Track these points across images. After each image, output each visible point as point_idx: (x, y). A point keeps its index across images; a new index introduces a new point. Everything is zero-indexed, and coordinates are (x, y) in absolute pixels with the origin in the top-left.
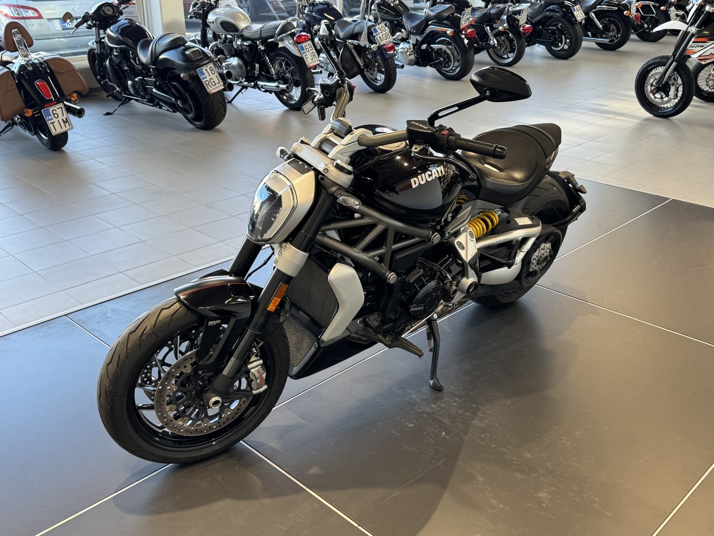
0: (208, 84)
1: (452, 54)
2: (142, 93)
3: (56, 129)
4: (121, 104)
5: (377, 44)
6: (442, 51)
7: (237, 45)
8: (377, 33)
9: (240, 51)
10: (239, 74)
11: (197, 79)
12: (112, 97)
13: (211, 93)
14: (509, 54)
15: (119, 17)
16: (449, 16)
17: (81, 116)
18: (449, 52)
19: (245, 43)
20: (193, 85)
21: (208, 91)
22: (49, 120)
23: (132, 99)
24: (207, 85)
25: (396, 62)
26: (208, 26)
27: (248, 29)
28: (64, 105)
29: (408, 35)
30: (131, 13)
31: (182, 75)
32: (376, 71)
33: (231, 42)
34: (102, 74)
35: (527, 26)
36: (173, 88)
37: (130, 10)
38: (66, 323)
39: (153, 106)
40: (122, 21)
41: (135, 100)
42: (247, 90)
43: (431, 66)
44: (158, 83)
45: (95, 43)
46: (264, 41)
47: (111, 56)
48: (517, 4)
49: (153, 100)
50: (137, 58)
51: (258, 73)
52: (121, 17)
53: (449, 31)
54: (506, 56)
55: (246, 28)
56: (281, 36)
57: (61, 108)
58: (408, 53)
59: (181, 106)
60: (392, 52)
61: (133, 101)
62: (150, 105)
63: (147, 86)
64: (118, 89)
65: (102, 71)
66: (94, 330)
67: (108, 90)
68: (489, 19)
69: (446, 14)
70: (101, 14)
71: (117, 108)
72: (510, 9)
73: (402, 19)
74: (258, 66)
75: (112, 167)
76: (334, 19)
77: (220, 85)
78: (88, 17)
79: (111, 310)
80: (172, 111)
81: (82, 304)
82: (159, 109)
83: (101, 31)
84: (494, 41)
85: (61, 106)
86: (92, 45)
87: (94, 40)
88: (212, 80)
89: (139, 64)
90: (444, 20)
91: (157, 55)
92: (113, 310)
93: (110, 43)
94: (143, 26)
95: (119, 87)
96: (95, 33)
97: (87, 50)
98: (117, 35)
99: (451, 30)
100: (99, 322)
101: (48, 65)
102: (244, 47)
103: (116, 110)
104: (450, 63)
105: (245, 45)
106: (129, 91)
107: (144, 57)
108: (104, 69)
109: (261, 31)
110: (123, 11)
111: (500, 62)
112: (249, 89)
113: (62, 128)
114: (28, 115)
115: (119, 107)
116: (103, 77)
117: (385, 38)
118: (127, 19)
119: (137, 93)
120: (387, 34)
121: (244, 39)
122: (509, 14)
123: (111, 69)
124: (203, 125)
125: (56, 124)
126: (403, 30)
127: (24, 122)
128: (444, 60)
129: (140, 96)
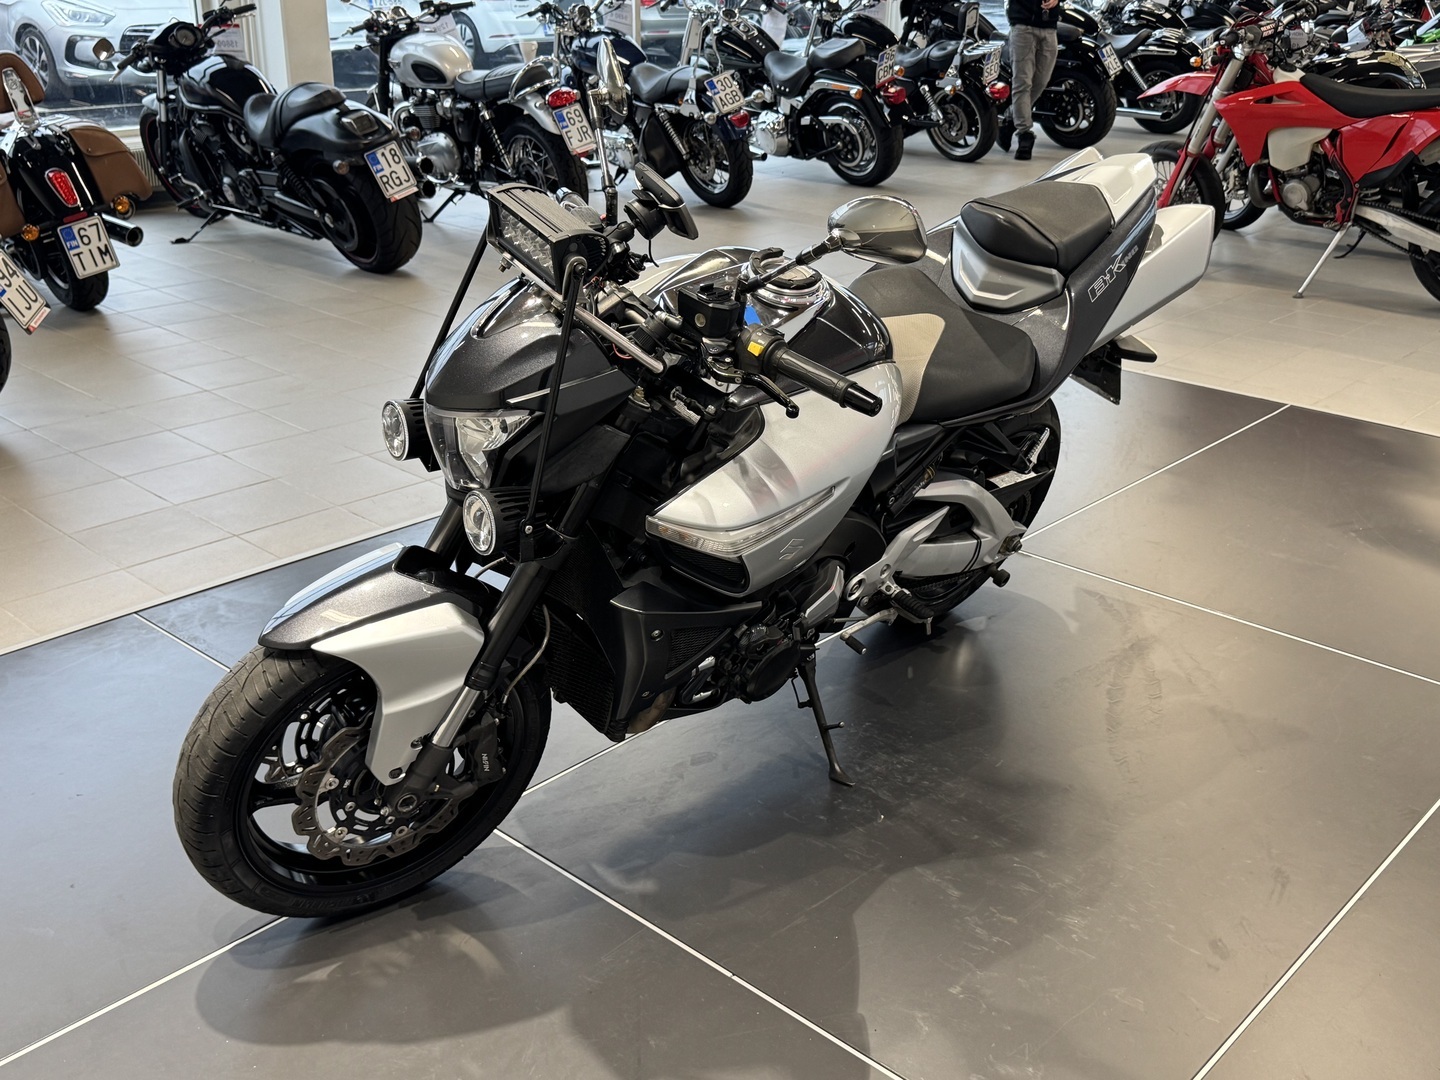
0: (387, 182)
1: (860, 134)
2: (250, 202)
3: (85, 265)
4: (208, 223)
5: (714, 111)
6: (840, 128)
7: (445, 109)
8: (716, 91)
9: (448, 120)
10: (446, 165)
11: (365, 174)
12: (187, 209)
13: (392, 200)
14: (967, 137)
15: (206, 51)
16: (854, 60)
17: (136, 242)
18: (854, 130)
19: (459, 106)
20: (356, 185)
21: (387, 195)
22: (72, 248)
23: (228, 213)
24: (384, 184)
25: (752, 149)
27: (465, 77)
28: (103, 219)
29: (775, 97)
30: (230, 43)
31: (336, 165)
32: (713, 165)
33: (433, 102)
35: (1000, 85)
36: (316, 190)
37: (229, 39)
38: (139, 627)
39: (274, 227)
40: (212, 58)
41: (236, 214)
42: (464, 197)
43: (819, 158)
44: (285, 182)
45: (156, 102)
46: (491, 102)
47: (190, 127)
48: (981, 42)
49: (273, 216)
50: (243, 131)
51: (479, 164)
52: (209, 52)
53: (854, 90)
54: (962, 142)
55: (460, 76)
56: (521, 93)
57: (96, 224)
58: (776, 133)
59: (332, 226)
60: (745, 128)
61: (231, 218)
62: (266, 225)
63: (262, 187)
64: (202, 193)
65: (168, 158)
66: (196, 639)
67: (179, 196)
68: (928, 71)
69: (849, 59)
70: (171, 46)
71: (199, 229)
72: (966, 52)
73: (763, 66)
74: (480, 150)
75: (198, 341)
76: (627, 63)
77: (409, 184)
78: (144, 49)
80: (311, 235)
81: (164, 594)
82: (284, 232)
83: (170, 78)
84: (936, 115)
85: (96, 221)
86: (150, 106)
88: (394, 175)
89: (247, 142)
90: (845, 68)
91: (284, 125)
92: (229, 603)
93: (191, 103)
94: (253, 68)
95: (203, 189)
96: (157, 80)
98: (202, 86)
99: (858, 87)
101: (72, 140)
102: (456, 114)
103: (197, 233)
104: (855, 154)
105: (460, 110)
106: (225, 198)
108: (172, 153)
109: (484, 82)
110: (214, 39)
111: (948, 150)
112: (468, 194)
113: (96, 265)
114: (28, 237)
115: (202, 227)
116: (171, 170)
117: (731, 101)
118: (221, 55)
119: (241, 201)
120: (734, 93)
121: (457, 97)
122: (965, 62)
123: (187, 153)
124: (374, 263)
125: (87, 258)
126: (765, 87)
127: (21, 253)
128: (845, 145)
129: (248, 207)
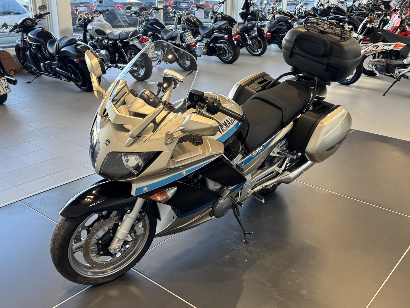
1: (228, 49)
4: (36, 77)
5: (186, 43)
6: (222, 47)
7: (105, 43)
8: (186, 37)
9: (106, 46)
10: (107, 60)
11: (84, 62)
12: (30, 73)
14: (258, 49)
15: (35, 26)
16: (225, 28)
17: (15, 84)
18: (225, 48)
19: (110, 42)
20: (81, 66)
25: (197, 53)
26: (88, 32)
27: (112, 34)
28: (6, 78)
29: (202, 38)
30: (42, 24)
31: (75, 60)
32: (186, 59)
33: (101, 41)
34: (24, 59)
35: (268, 34)
36: (69, 67)
38: (21, 205)
39: (56, 78)
40: (37, 28)
41: (45, 74)
42: (111, 69)
43: (216, 55)
44: (60, 65)
45: (20, 41)
46: (121, 41)
47: (31, 48)
48: (262, 21)
49: (56, 74)
50: (47, 50)
51: (118, 59)
52: (36, 27)
54: (256, 50)
55: (110, 33)
56: (132, 38)
57: (4, 79)
58: (202, 48)
59: (74, 78)
60: (194, 48)
61: (43, 75)
62: (54, 77)
63: (52, 67)
64: (34, 68)
65: (24, 58)
66: (38, 209)
67: (28, 69)
68: (247, 30)
69: (224, 27)
70: (25, 25)
71: (34, 79)
72: (259, 24)
73: (198, 29)
74: (118, 55)
75: (35, 114)
76: (160, 29)
78: (17, 26)
79: (46, 197)
80: (68, 81)
81: (28, 194)
82: (59, 80)
83: (25, 34)
84: (250, 42)
85: (4, 78)
86: (18, 43)
87: (20, 39)
89: (48, 53)
90: (223, 30)
91: (60, 49)
92: (48, 197)
93: (30, 41)
94: (50, 31)
95: (35, 67)
96: (20, 35)
97: (15, 44)
98: (34, 37)
99: (227, 35)
100: (40, 204)
102: (109, 44)
103: (33, 80)
104: (226, 54)
105: (110, 43)
106: (41, 69)
107: (52, 50)
108: (25, 56)
109: (120, 35)
110: (37, 23)
111: (254, 53)
112: (112, 68)
113: (4, 91)
115: (35, 78)
116: (25, 61)
117: (190, 40)
118: (40, 28)
119: (46, 71)
120: (191, 38)
121: (109, 39)
122: (258, 27)
123: (30, 56)
124: (87, 89)
125: (2, 89)
126: (199, 35)
128: (223, 52)
129: (48, 72)
